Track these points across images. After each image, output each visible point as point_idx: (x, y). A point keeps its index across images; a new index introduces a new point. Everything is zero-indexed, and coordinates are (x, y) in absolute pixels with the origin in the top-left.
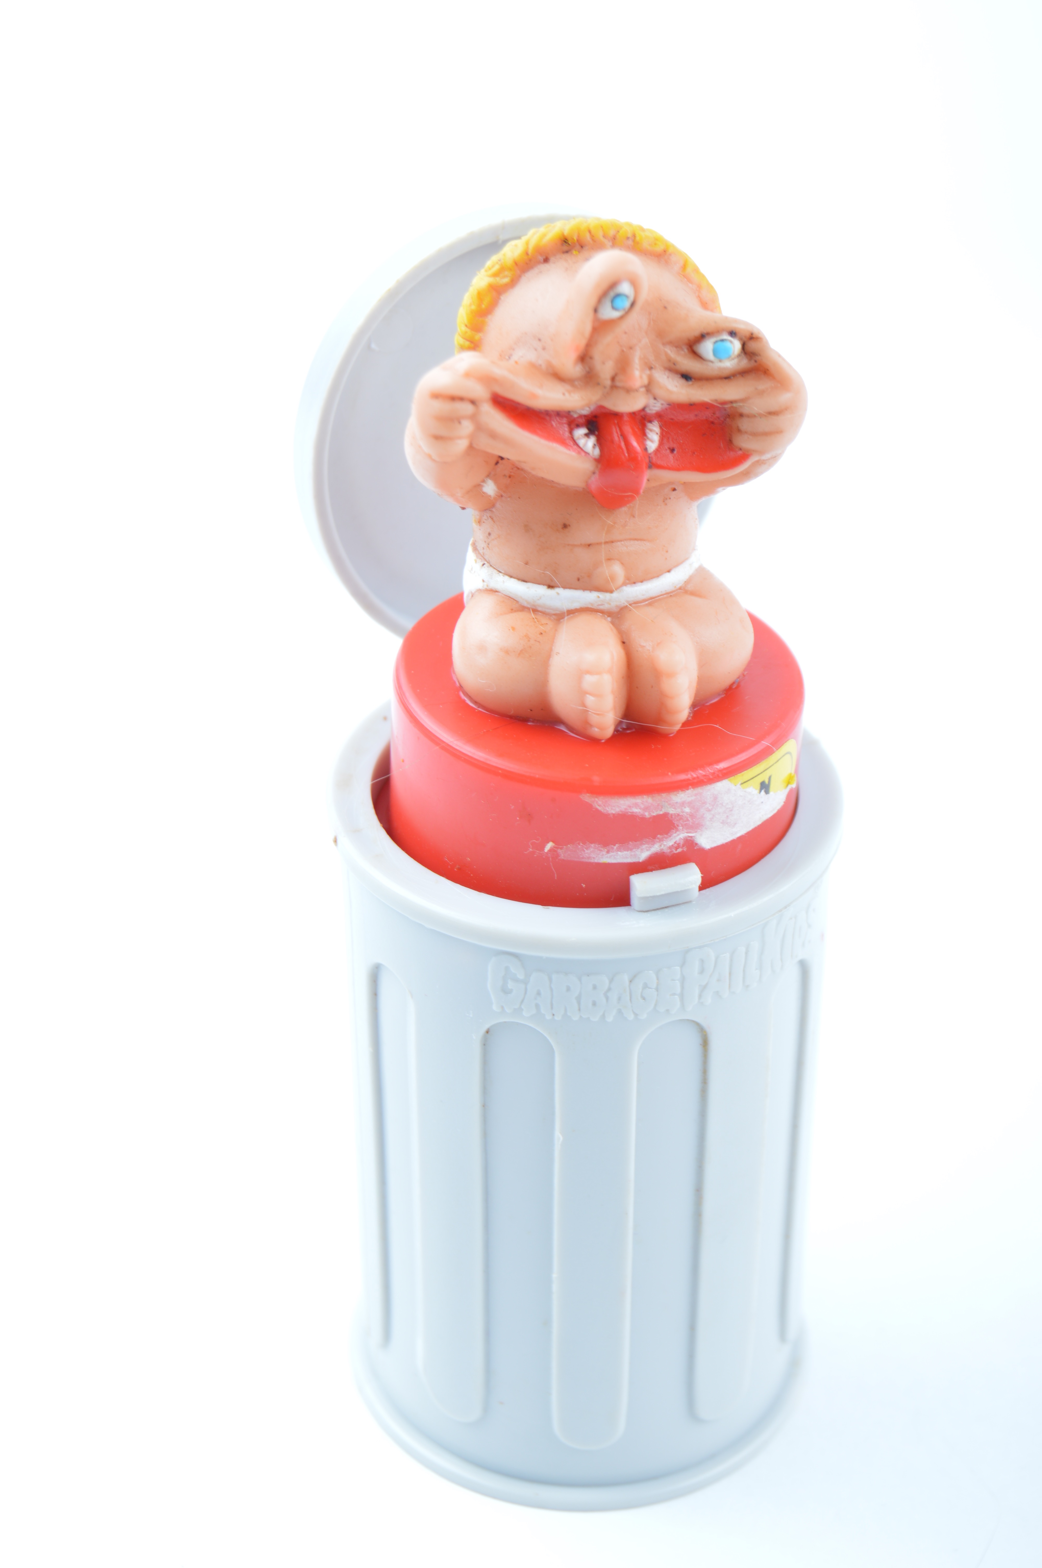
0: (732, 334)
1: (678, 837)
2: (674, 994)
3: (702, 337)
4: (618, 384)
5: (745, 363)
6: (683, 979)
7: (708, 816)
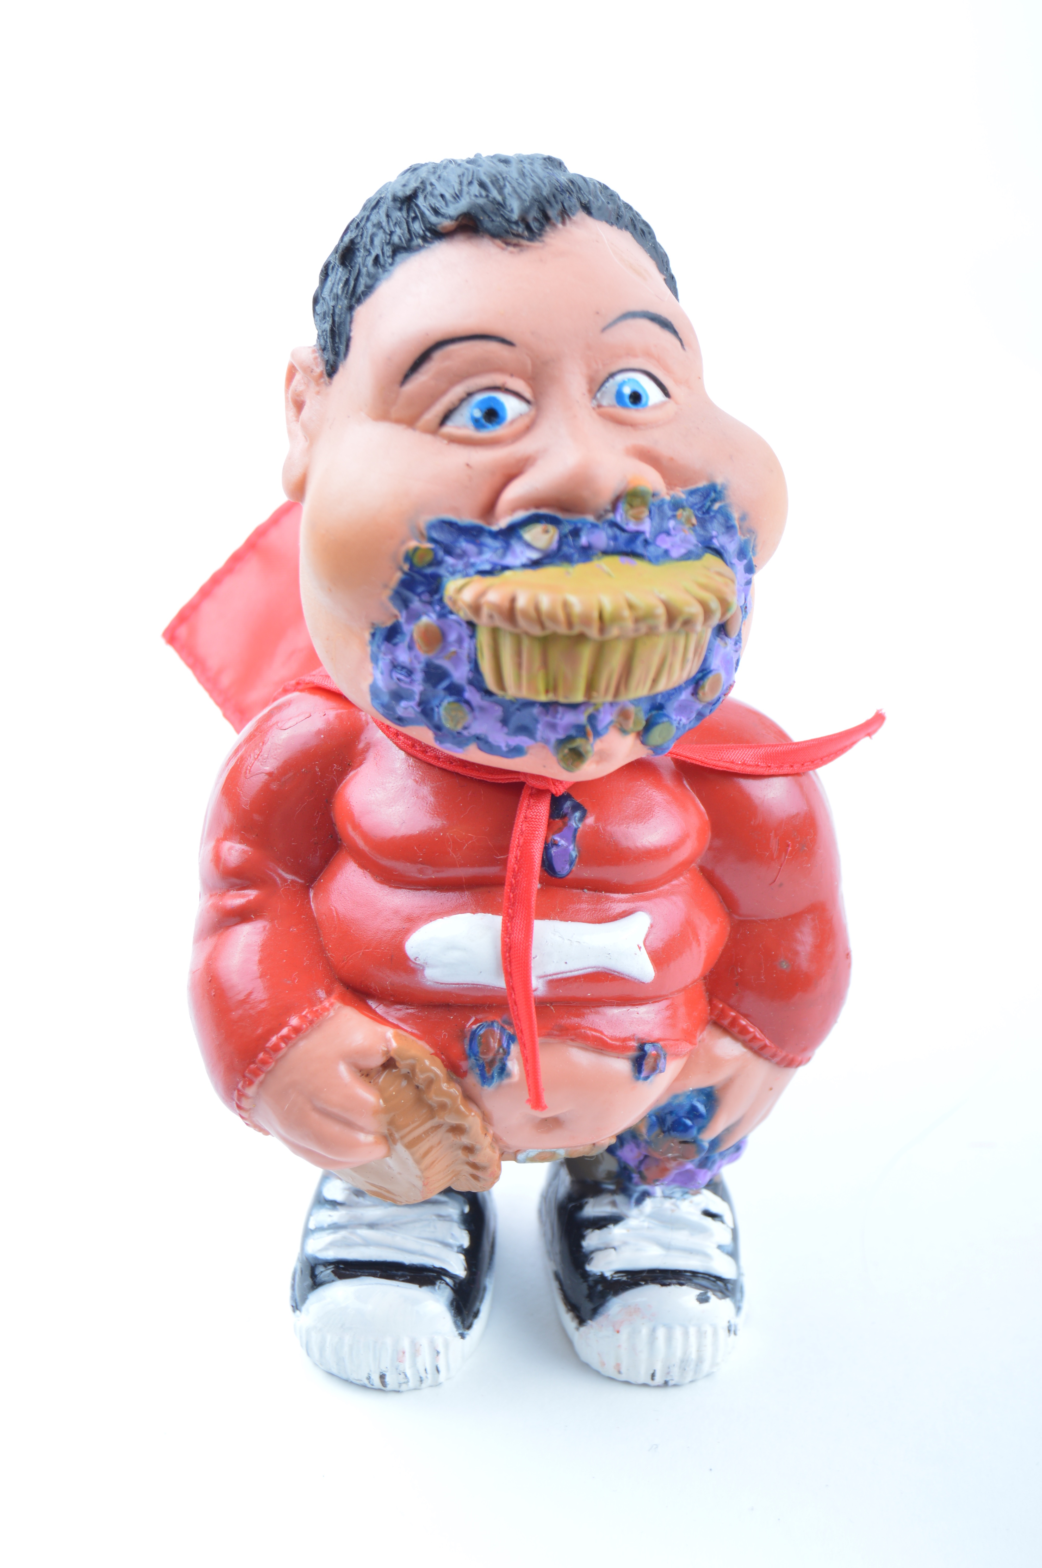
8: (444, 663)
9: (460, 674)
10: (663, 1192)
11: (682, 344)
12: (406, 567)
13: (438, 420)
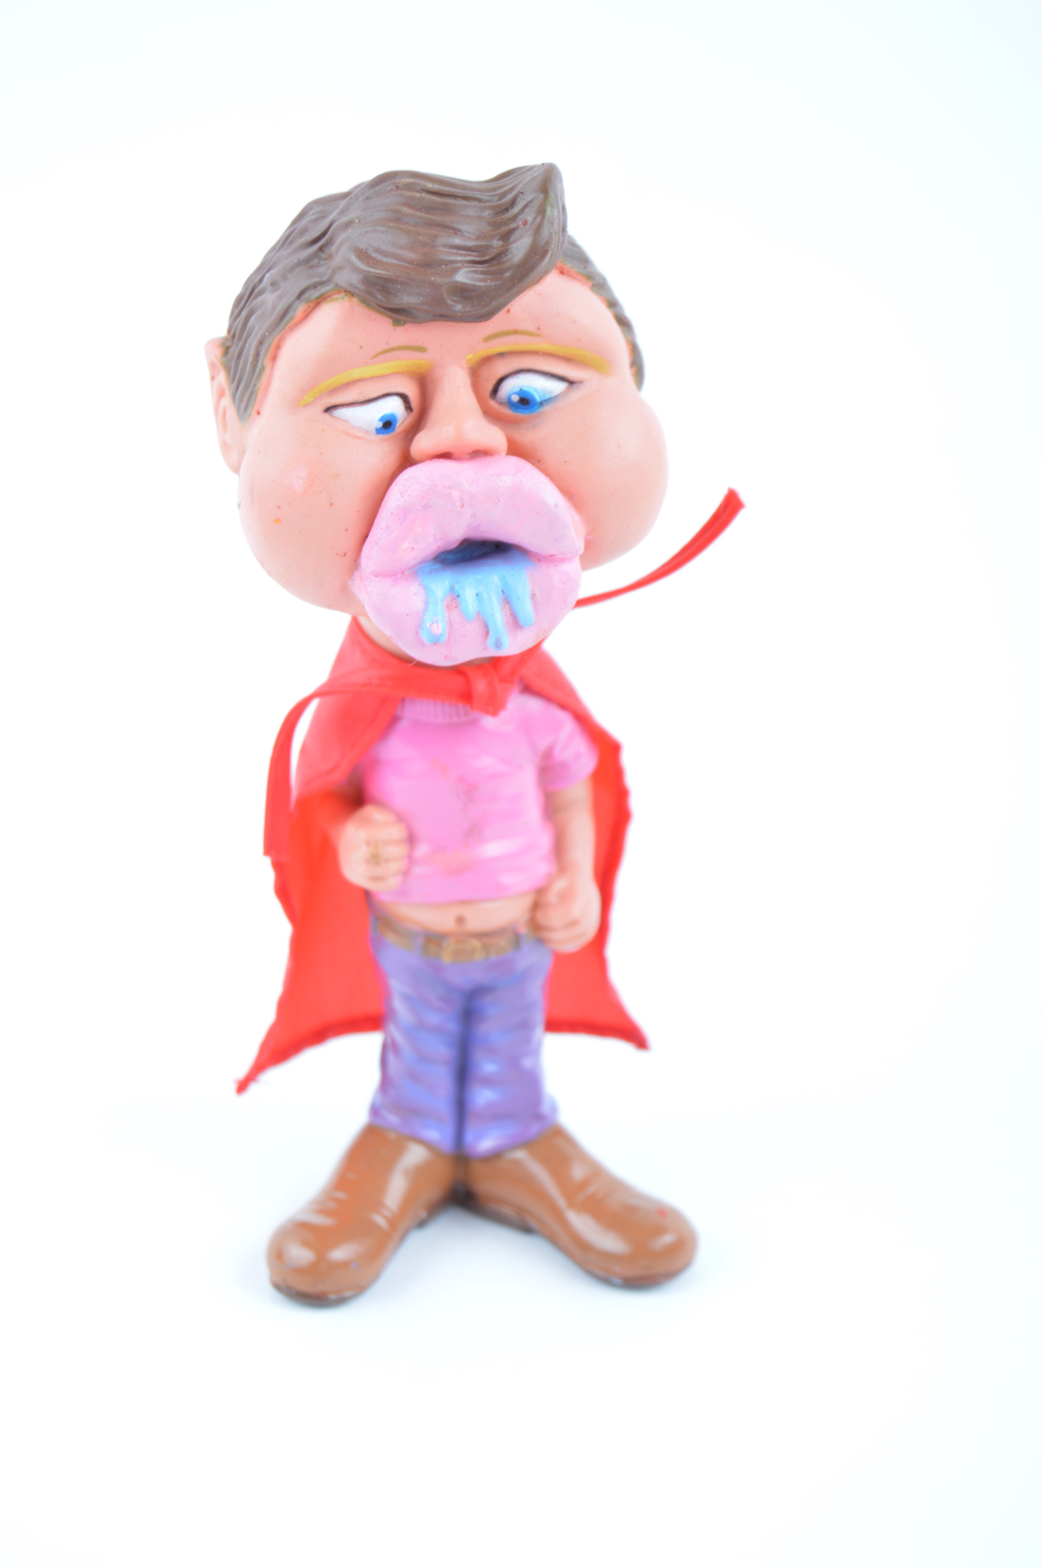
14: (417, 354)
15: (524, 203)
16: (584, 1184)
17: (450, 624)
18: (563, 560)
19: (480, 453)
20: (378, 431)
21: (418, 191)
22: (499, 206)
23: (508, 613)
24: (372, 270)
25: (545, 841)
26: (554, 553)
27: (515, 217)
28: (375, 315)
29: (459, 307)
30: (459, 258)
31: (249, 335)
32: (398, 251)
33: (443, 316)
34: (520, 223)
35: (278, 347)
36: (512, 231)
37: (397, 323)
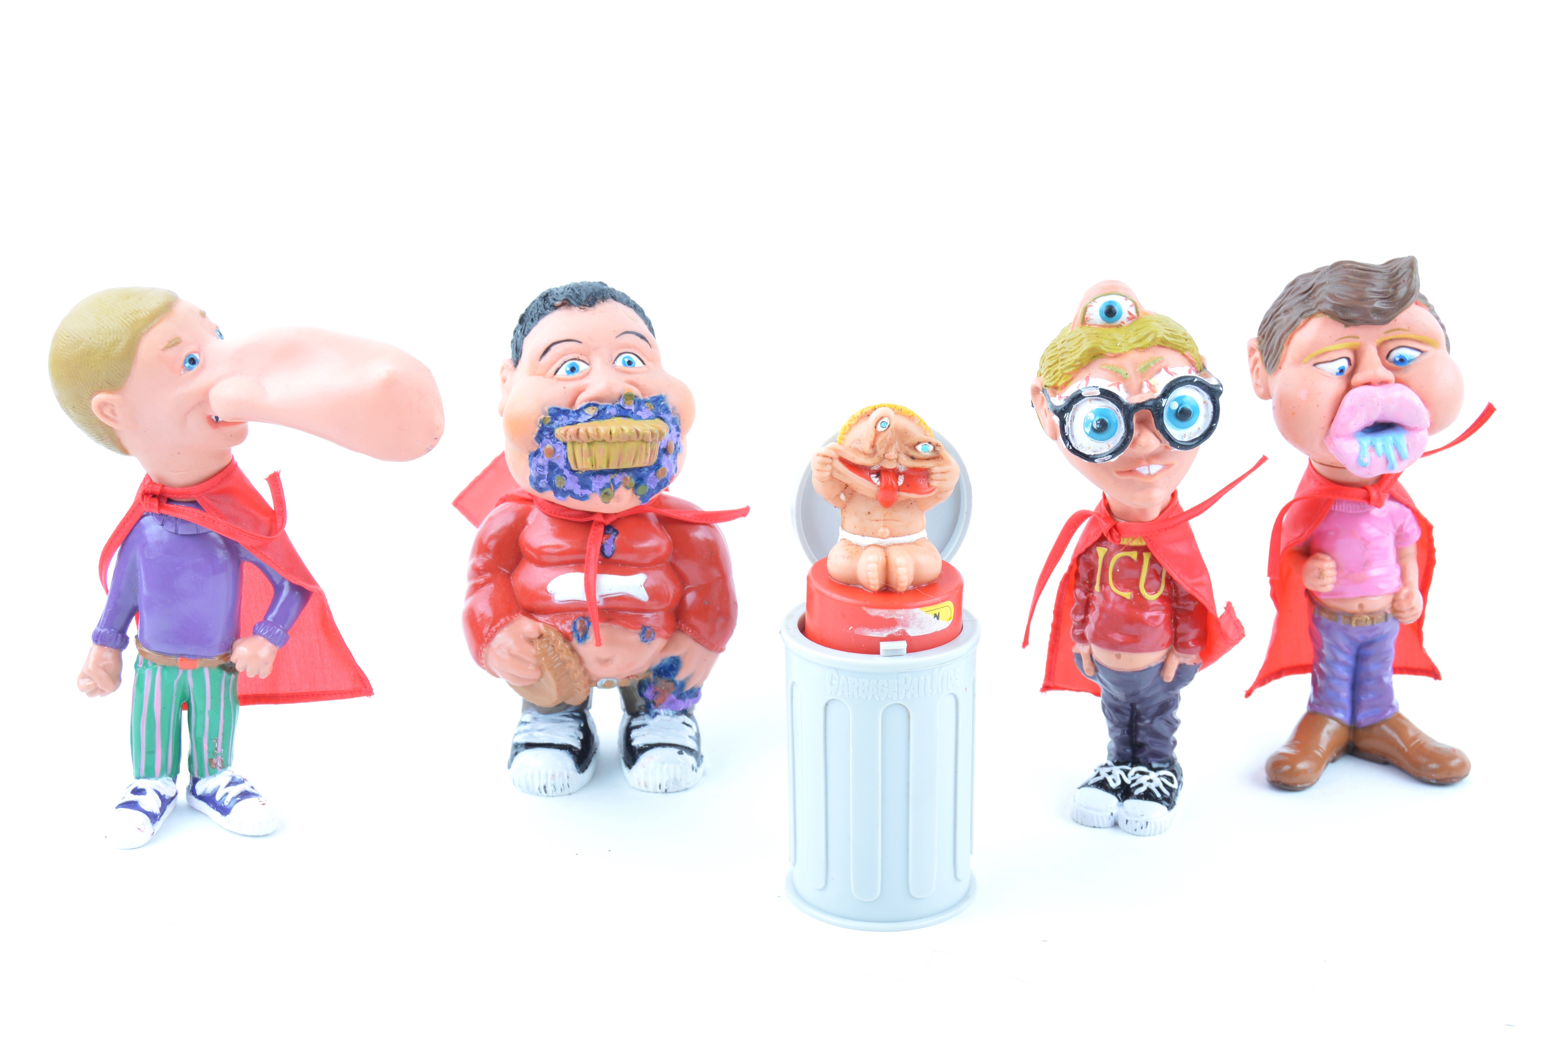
0: (930, 443)
1: (899, 628)
2: (894, 691)
3: (919, 443)
4: (886, 457)
5: (934, 455)
6: (898, 685)
7: (911, 622)
8: (556, 462)
9: (561, 464)
10: (664, 713)
11: (650, 346)
12: (540, 425)
13: (554, 373)
14: (1355, 340)
15: (1403, 273)
16: (1414, 739)
17: (1371, 458)
18: (1420, 430)
19: (1383, 383)
20: (1337, 374)
21: (1354, 269)
22: (1390, 275)
23: (1396, 453)
24: (1337, 303)
25: (1398, 572)
26: (1417, 426)
27: (1399, 279)
28: (1337, 323)
29: (1376, 318)
30: (1376, 297)
31: (1274, 334)
32: (1348, 294)
33: (1368, 322)
34: (1402, 281)
35: (1291, 338)
36: (1398, 285)
37: (1346, 326)
